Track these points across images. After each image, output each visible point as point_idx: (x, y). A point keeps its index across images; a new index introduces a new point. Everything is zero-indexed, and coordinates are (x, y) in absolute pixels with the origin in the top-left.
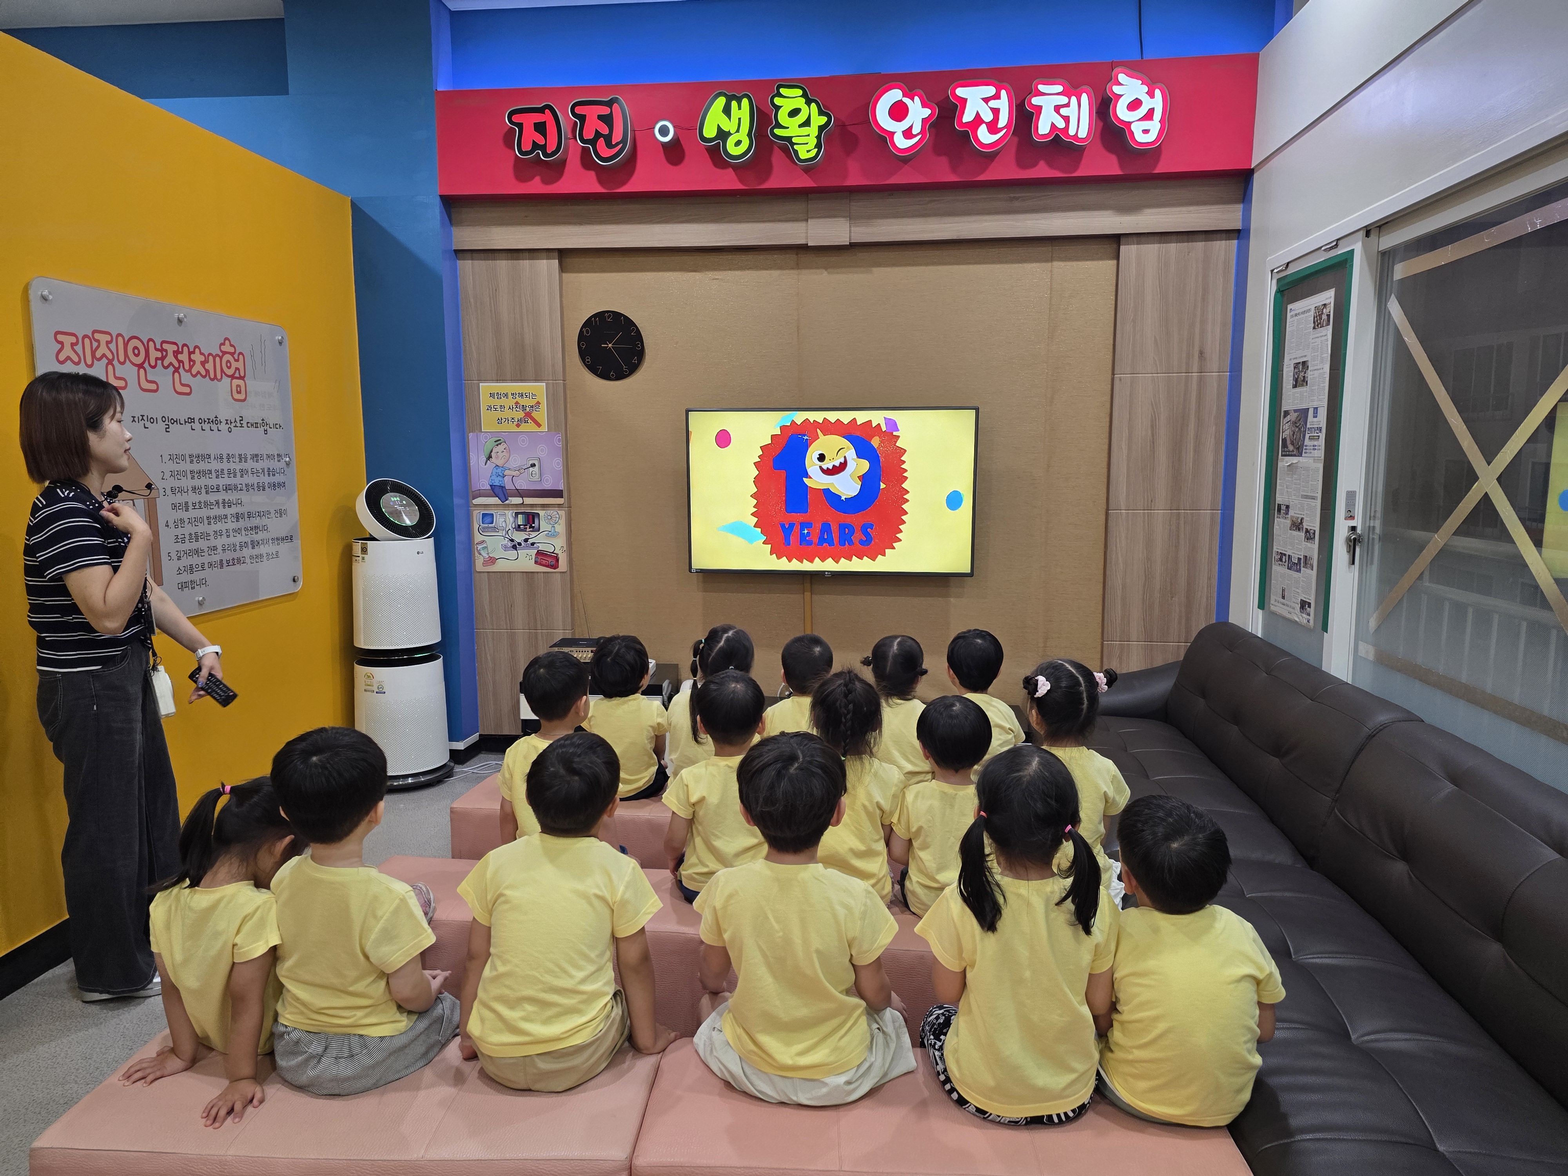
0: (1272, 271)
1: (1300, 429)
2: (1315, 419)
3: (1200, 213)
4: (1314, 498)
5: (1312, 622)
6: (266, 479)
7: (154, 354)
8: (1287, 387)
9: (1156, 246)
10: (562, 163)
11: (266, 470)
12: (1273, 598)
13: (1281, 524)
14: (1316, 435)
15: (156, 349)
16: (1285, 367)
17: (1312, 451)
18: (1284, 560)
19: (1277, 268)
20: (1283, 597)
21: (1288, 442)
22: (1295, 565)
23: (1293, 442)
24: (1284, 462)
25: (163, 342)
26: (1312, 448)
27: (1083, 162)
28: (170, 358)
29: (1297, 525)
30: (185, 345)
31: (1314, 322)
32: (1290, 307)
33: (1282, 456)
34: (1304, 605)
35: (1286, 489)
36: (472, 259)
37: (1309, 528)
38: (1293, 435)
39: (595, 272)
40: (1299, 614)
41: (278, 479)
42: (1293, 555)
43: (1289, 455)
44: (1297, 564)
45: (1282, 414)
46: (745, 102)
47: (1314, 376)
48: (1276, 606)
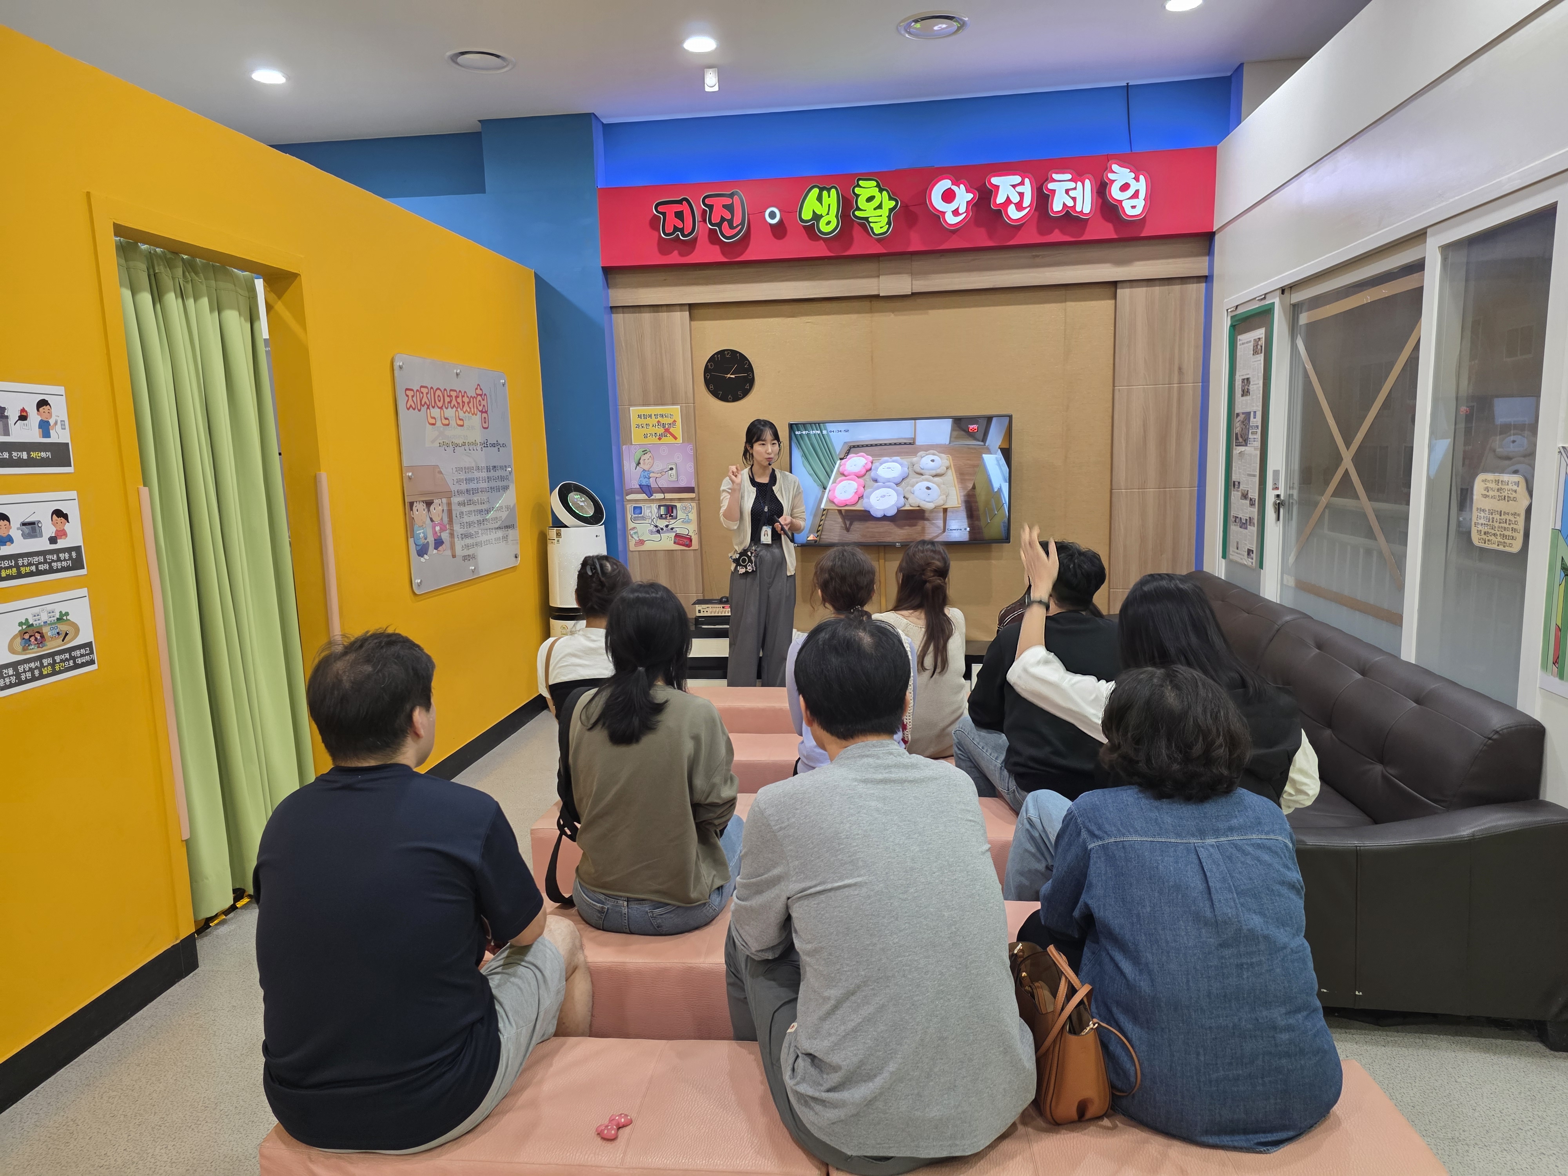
0: (1227, 311)
1: (1245, 426)
2: (1255, 420)
4: (1254, 476)
5: (1254, 563)
6: (500, 484)
8: (1238, 396)
9: (1144, 289)
10: (695, 240)
11: (500, 477)
12: (1231, 549)
13: (1235, 495)
14: (1255, 431)
16: (1236, 380)
17: (1253, 442)
18: (1237, 521)
19: (1231, 308)
20: (1237, 548)
21: (1239, 436)
22: (1244, 525)
23: (1242, 435)
24: (1237, 450)
25: (451, 390)
26: (1253, 440)
27: (1088, 229)
28: (454, 402)
29: (1245, 496)
30: (460, 391)
31: (1253, 351)
32: (1239, 337)
34: (1250, 552)
35: (1237, 470)
36: (623, 313)
37: (1251, 497)
38: (1242, 431)
39: (716, 320)
40: (1246, 559)
41: (504, 483)
42: (1242, 517)
43: (1239, 446)
44: (1245, 523)
45: (1235, 415)
46: (833, 191)
47: (1254, 389)
48: (1232, 555)
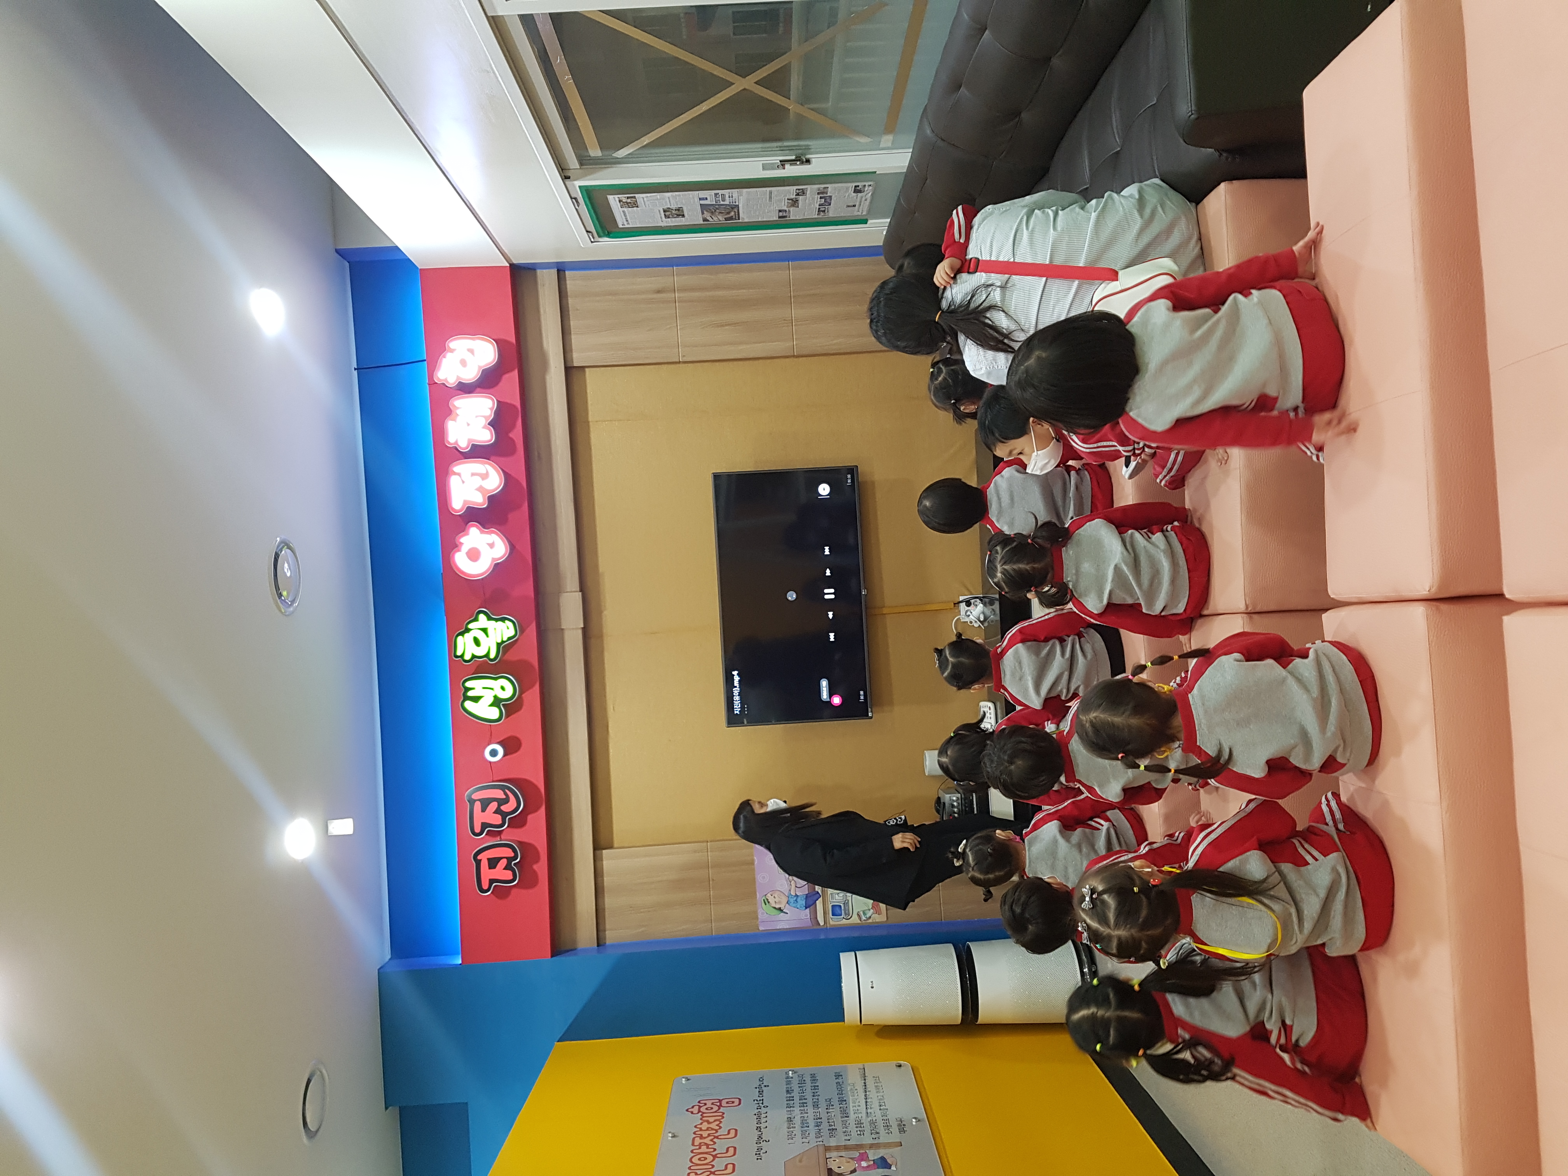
0: (592, 242)
2: (708, 199)
6: (809, 1083)
11: (800, 1085)
12: (856, 213)
13: (795, 214)
14: (720, 197)
15: (700, 1148)
17: (734, 198)
18: (824, 209)
19: (590, 239)
20: (854, 206)
23: (727, 213)
24: (744, 217)
25: (694, 1145)
26: (731, 198)
28: (707, 1141)
29: (794, 203)
30: (694, 1133)
31: (633, 207)
32: (620, 226)
33: (739, 219)
34: (857, 190)
35: (766, 215)
36: (605, 931)
37: (795, 194)
38: (722, 213)
40: (865, 193)
41: (808, 1079)
42: (818, 203)
43: (739, 215)
44: (825, 199)
45: (706, 224)
47: (675, 203)
48: (863, 210)
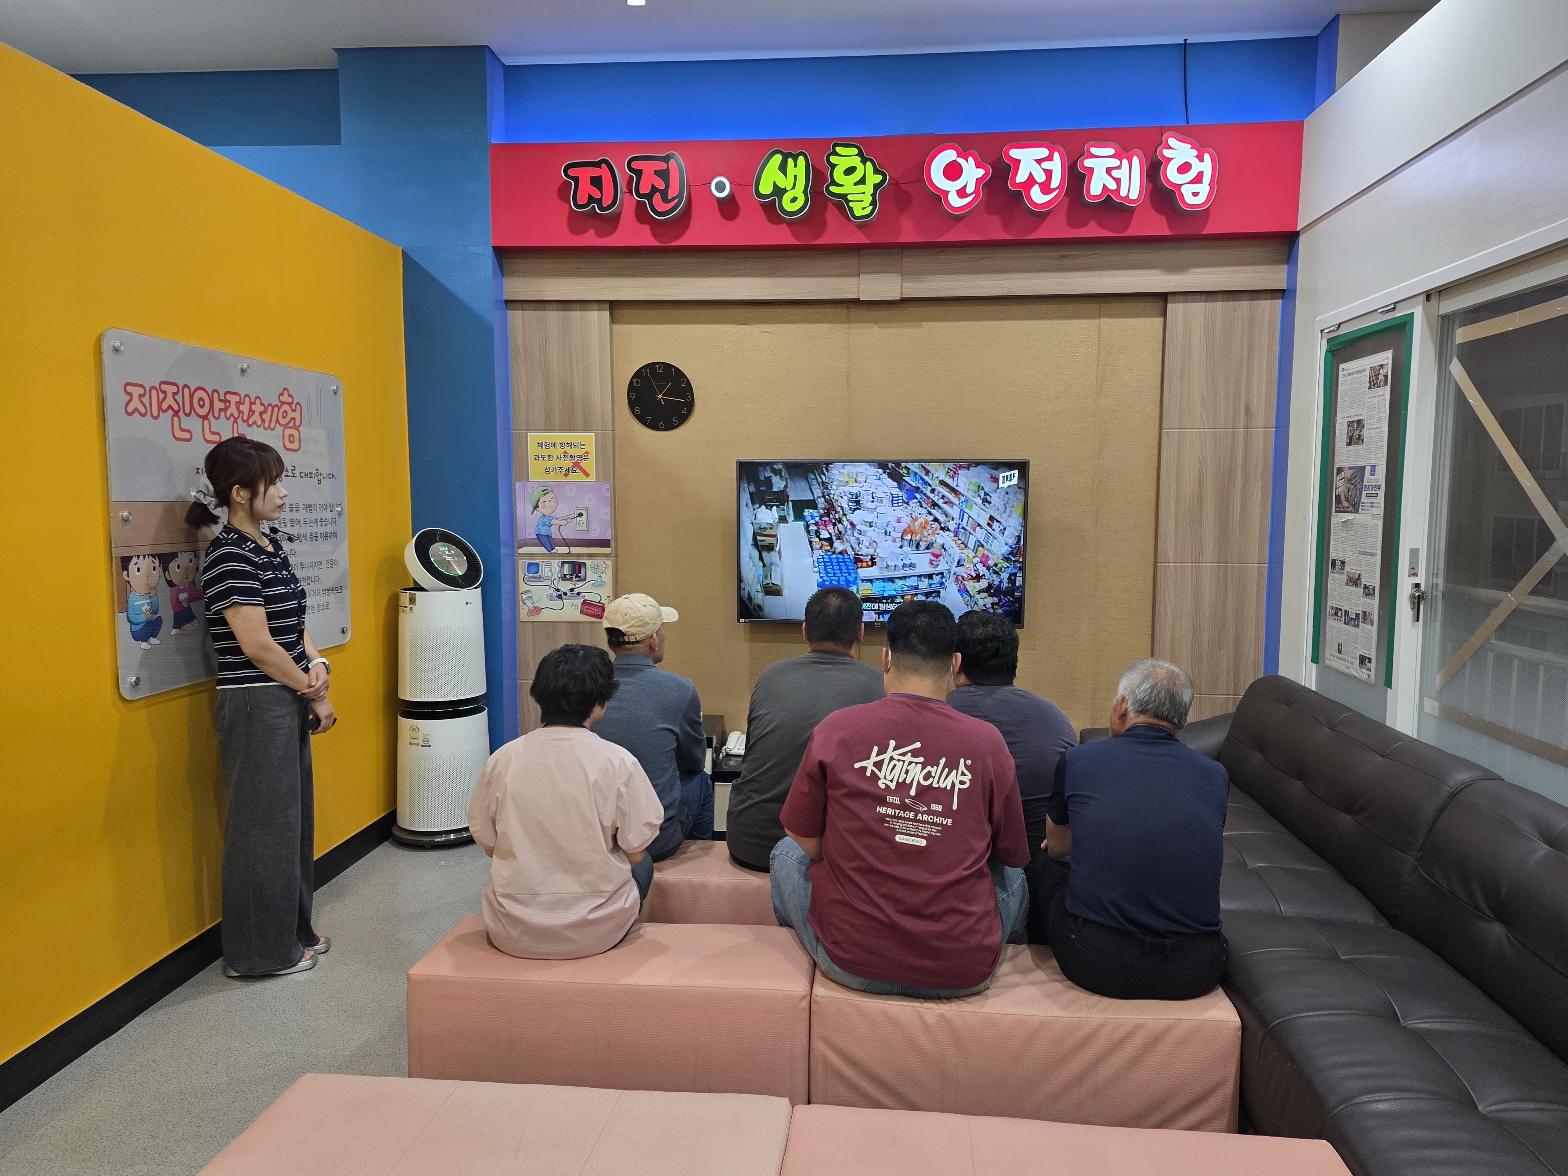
0: (1322, 331)
1: (1355, 486)
2: (1373, 477)
3: (1245, 273)
4: (1372, 555)
5: (1373, 677)
6: (320, 529)
7: (218, 405)
8: (1341, 445)
9: (1203, 304)
10: (617, 217)
11: (319, 520)
12: (1328, 652)
13: (1336, 580)
14: (1374, 492)
15: (220, 400)
16: (1337, 425)
17: (1370, 508)
18: (1339, 614)
19: (1327, 328)
20: (1340, 652)
21: (1343, 498)
22: (1352, 621)
23: (1348, 498)
24: (1338, 519)
25: (227, 393)
26: (1370, 505)
27: (1133, 221)
28: (233, 409)
29: (1354, 581)
30: (247, 395)
31: (1370, 382)
32: (1341, 366)
33: (1336, 512)
34: (1363, 660)
35: (1341, 545)
36: (520, 310)
37: (1368, 584)
38: (1348, 492)
39: (646, 324)
40: (1358, 669)
41: (329, 529)
42: (1349, 610)
43: (1343, 512)
44: (1354, 619)
45: (1335, 471)
46: (801, 159)
47: (1371, 435)
48: (1331, 660)
